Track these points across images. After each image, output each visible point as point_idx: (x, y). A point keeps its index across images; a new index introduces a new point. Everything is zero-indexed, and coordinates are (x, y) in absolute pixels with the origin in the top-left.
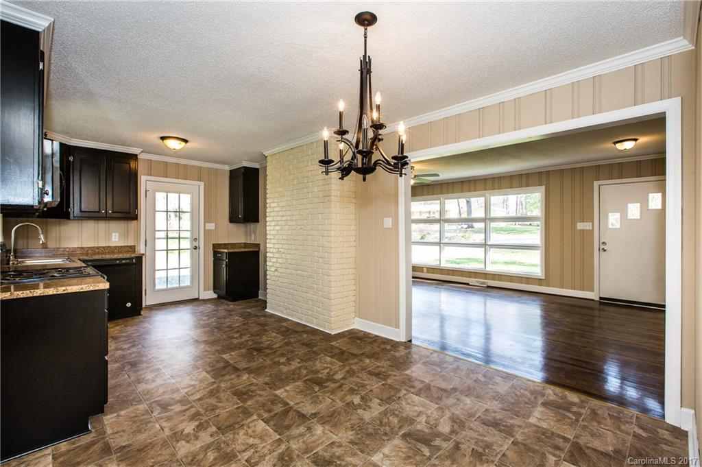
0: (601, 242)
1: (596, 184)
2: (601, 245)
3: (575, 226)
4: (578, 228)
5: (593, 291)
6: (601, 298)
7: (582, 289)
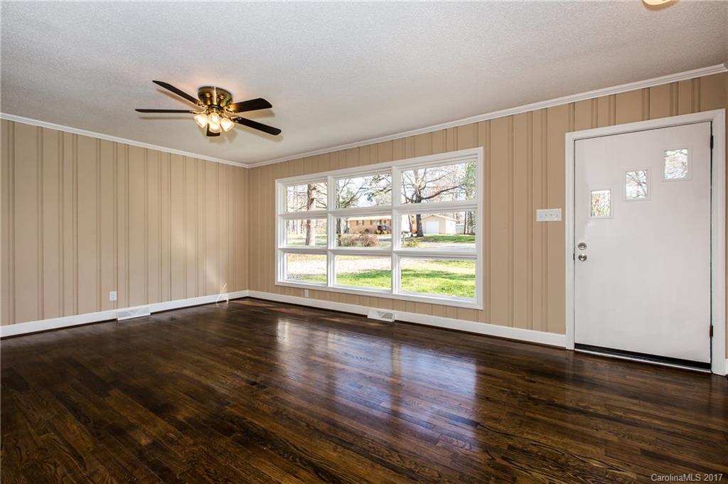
0: (578, 242)
1: (569, 137)
2: (577, 248)
3: (532, 215)
4: (539, 219)
5: (564, 333)
6: (577, 345)
7: (546, 329)
